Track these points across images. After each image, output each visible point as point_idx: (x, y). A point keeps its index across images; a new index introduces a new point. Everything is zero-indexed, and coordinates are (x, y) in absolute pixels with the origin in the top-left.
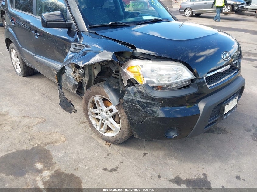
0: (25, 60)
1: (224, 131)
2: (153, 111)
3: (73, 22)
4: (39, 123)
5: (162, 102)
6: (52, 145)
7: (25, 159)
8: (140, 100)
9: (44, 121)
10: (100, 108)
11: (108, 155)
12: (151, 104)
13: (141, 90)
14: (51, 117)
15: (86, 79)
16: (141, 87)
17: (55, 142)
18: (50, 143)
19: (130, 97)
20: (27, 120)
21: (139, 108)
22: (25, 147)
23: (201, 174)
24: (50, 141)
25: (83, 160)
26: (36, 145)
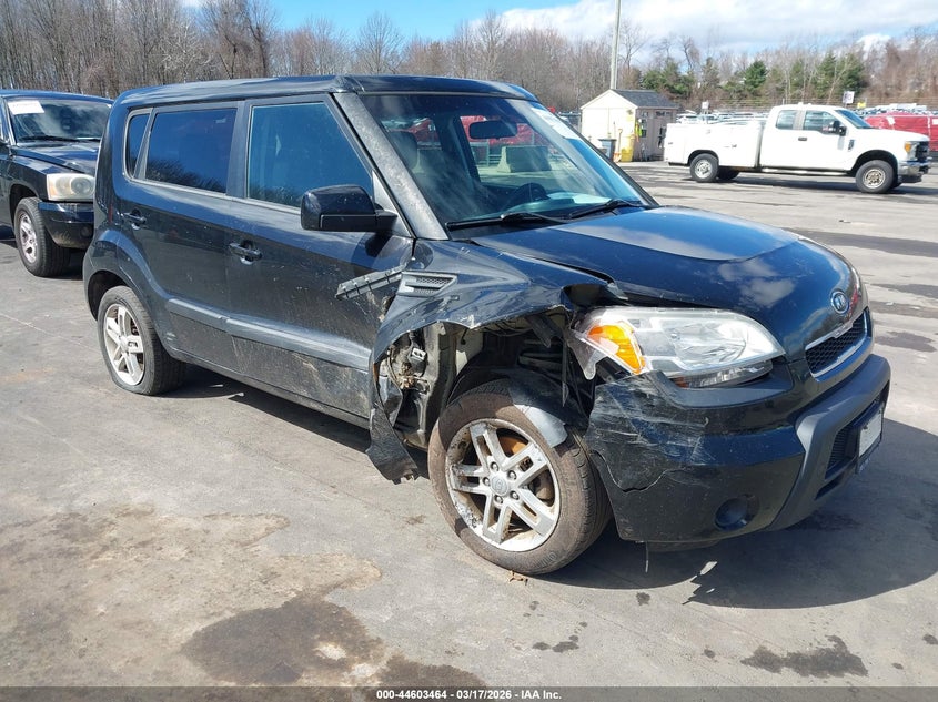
0: (169, 338)
1: (848, 522)
2: (682, 450)
3: (396, 213)
4: (269, 531)
5: (707, 419)
6: (345, 591)
7: (276, 635)
8: (641, 418)
9: (285, 524)
10: (490, 459)
11: (534, 608)
12: (675, 429)
13: (644, 389)
14: (302, 513)
15: (429, 379)
16: (644, 381)
17: (351, 581)
18: (336, 586)
19: (610, 412)
20: (226, 527)
21: (640, 441)
22: (260, 603)
23: (826, 639)
24: (331, 580)
25: (461, 625)
26: (293, 595)
